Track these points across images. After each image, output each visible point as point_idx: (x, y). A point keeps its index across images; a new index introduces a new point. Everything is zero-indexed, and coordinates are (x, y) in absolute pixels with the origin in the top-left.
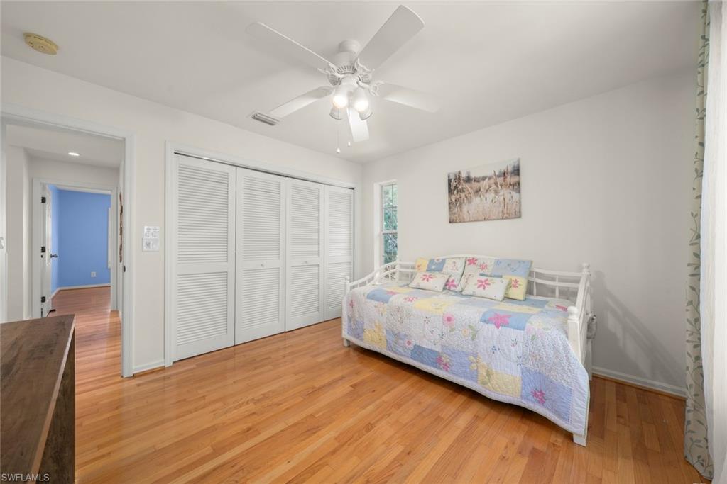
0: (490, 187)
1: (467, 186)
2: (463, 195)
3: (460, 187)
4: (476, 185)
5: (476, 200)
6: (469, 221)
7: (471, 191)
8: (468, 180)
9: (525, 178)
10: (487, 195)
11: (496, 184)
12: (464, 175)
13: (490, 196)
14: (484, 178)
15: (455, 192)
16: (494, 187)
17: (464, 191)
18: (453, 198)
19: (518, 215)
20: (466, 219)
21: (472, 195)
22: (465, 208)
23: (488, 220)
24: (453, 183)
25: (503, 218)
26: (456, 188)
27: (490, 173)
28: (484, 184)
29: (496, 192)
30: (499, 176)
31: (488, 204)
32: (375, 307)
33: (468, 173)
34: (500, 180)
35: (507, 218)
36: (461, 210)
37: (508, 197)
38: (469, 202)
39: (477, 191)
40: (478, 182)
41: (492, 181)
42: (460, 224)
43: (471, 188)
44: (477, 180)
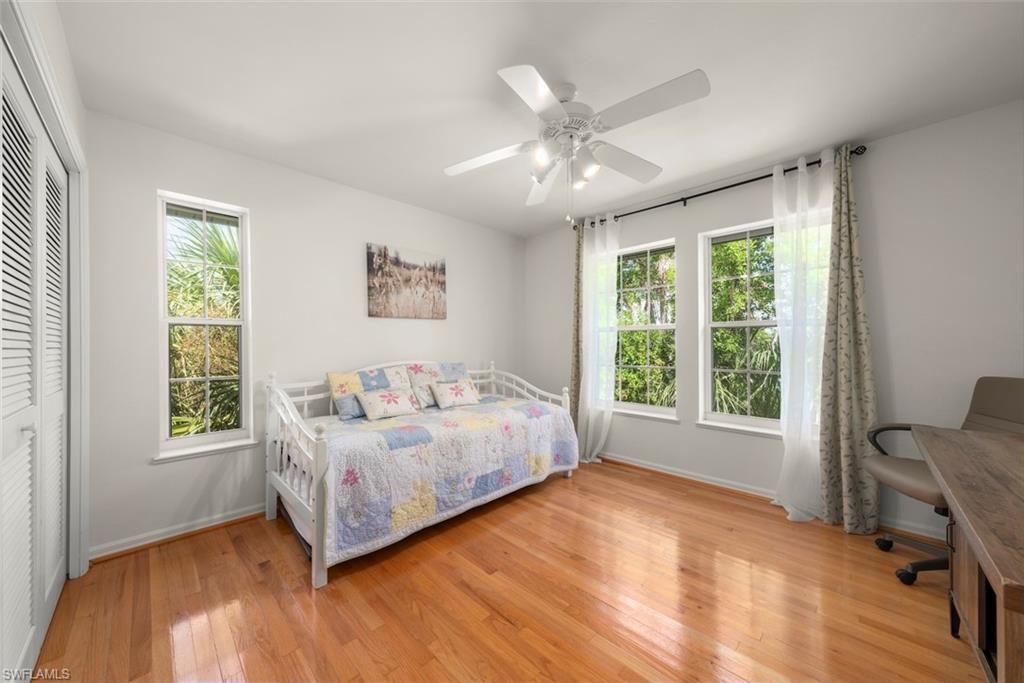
0: (421, 279)
1: (395, 270)
2: (390, 281)
3: (387, 269)
4: (405, 272)
5: (406, 292)
6: (398, 317)
7: (400, 278)
8: (397, 262)
9: (449, 278)
10: (418, 288)
11: (427, 277)
12: (391, 254)
13: (421, 290)
14: (415, 267)
15: (380, 274)
16: (424, 280)
17: (391, 276)
18: (376, 281)
19: (443, 316)
20: (395, 314)
21: (401, 283)
22: (393, 298)
23: (419, 318)
24: (377, 261)
25: (432, 318)
26: (380, 268)
27: (421, 264)
28: (415, 274)
29: (427, 288)
30: (429, 270)
31: (419, 299)
32: (412, 456)
33: (397, 254)
34: (430, 274)
35: (436, 318)
36: (388, 302)
37: (437, 296)
38: (398, 292)
39: (407, 281)
40: (408, 269)
41: (423, 273)
42: (387, 320)
43: (400, 275)
44: (408, 267)
